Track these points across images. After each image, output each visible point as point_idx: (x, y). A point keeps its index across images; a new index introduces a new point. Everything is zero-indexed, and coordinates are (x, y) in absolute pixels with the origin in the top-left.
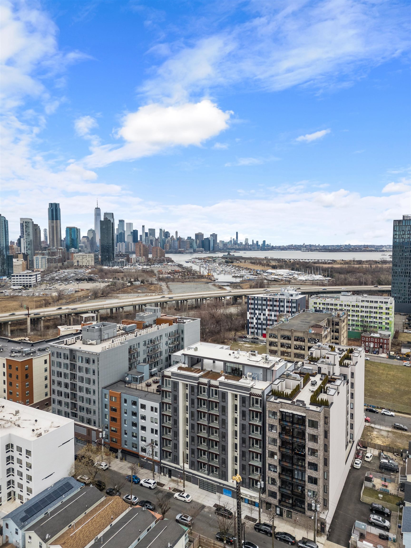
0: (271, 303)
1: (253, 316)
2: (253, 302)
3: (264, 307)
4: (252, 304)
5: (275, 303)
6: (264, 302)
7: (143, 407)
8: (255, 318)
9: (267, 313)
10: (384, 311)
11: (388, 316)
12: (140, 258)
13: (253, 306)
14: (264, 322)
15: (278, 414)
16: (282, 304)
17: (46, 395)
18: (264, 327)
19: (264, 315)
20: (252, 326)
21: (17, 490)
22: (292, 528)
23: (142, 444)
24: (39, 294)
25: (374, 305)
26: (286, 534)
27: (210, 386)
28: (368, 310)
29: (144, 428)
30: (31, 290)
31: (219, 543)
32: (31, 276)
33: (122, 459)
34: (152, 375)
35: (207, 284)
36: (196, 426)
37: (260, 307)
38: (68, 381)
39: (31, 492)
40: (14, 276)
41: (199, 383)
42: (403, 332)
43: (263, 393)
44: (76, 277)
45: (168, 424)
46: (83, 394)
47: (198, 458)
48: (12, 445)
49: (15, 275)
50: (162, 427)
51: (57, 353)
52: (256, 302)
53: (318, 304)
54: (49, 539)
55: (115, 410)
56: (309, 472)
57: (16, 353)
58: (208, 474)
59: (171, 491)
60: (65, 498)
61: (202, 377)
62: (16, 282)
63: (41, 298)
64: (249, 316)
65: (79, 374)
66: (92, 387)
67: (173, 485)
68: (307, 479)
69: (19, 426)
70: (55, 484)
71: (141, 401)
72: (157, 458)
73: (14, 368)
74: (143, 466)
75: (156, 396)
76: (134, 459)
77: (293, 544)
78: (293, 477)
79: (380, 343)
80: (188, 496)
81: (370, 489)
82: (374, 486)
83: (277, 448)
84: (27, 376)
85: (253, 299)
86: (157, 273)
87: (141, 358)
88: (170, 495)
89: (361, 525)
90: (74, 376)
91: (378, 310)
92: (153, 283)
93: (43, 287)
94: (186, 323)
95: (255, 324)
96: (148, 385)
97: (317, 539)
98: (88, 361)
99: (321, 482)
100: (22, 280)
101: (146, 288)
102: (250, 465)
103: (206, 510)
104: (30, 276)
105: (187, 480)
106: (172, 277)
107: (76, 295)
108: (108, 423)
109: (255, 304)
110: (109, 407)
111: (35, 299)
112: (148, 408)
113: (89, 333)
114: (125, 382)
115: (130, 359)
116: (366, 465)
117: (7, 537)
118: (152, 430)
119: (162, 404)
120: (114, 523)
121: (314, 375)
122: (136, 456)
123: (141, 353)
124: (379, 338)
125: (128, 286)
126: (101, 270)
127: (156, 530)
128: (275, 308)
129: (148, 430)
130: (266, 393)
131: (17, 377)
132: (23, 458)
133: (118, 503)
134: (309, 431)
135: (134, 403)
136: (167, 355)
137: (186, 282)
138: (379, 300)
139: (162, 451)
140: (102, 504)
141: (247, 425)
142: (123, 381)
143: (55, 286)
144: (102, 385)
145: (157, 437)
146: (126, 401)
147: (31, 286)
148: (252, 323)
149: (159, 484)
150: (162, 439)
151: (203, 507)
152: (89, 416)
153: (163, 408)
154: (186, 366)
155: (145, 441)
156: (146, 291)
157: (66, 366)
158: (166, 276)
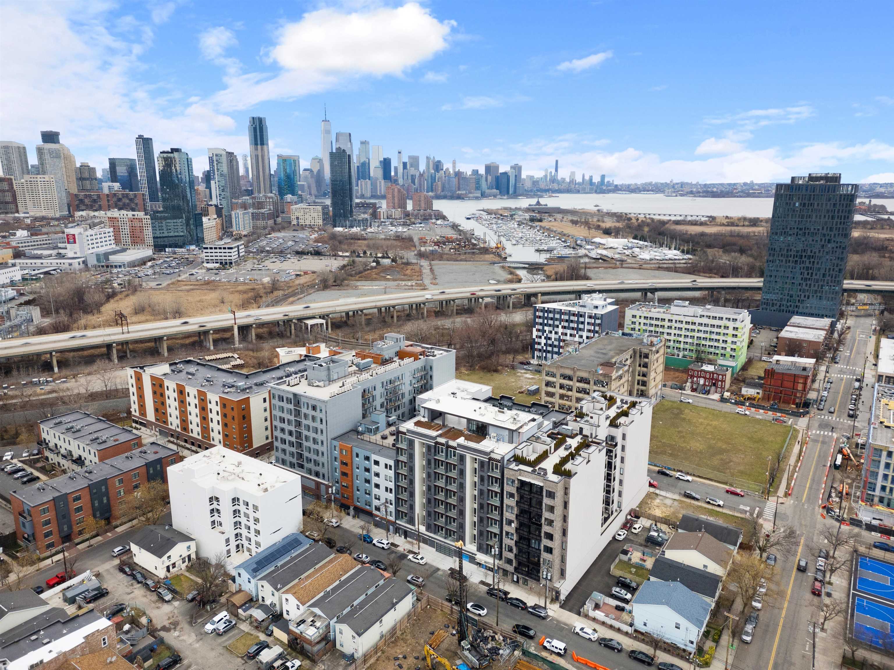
0: (566, 317)
1: (540, 334)
2: (541, 314)
3: (557, 323)
4: (540, 317)
5: (572, 318)
6: (557, 316)
7: (377, 463)
8: (543, 337)
9: (560, 330)
10: (731, 331)
11: (735, 339)
12: (393, 210)
13: (541, 321)
14: (556, 343)
15: (516, 482)
16: (581, 319)
17: (267, 438)
18: (556, 350)
19: (556, 333)
20: (539, 347)
21: (246, 543)
22: (527, 595)
23: (376, 503)
24: (245, 279)
25: (716, 322)
26: (517, 599)
27: (448, 447)
28: (708, 329)
29: (377, 486)
30: (231, 271)
31: (447, 603)
32: (231, 248)
33: (354, 517)
34: (389, 425)
35: (492, 266)
36: (433, 487)
37: (551, 322)
38: (292, 428)
39: (260, 546)
40: (207, 248)
41: (437, 443)
42: (761, 360)
43: (503, 458)
44: (297, 248)
45: (404, 483)
46: (310, 444)
47: (435, 520)
48: (238, 499)
49: (209, 246)
50: (397, 487)
51: (279, 396)
52: (546, 315)
53: (638, 317)
54: (280, 589)
55: (346, 464)
56: (545, 542)
57: (229, 387)
58: (445, 538)
59: (405, 552)
60: (294, 553)
61: (440, 436)
62: (210, 258)
63: (248, 287)
64: (535, 333)
65: (304, 422)
66: (319, 437)
67: (408, 547)
68: (542, 548)
69: (243, 479)
70: (283, 539)
71: (374, 457)
72: (392, 519)
73: (229, 407)
74: (377, 525)
75: (391, 451)
76: (368, 518)
77: (523, 609)
78: (529, 545)
79: (713, 379)
80: (422, 558)
81: (625, 562)
82: (630, 559)
83: (514, 516)
84: (244, 417)
85: (542, 311)
86: (417, 244)
87: (378, 403)
88: (403, 557)
89: (598, 596)
90: (298, 424)
91: (722, 331)
92: (410, 261)
93: (249, 265)
94: (438, 356)
95: (543, 345)
96: (384, 438)
97: (548, 605)
98: (314, 408)
99: (557, 552)
100: (219, 254)
101: (398, 272)
102: (488, 531)
103: (440, 573)
104: (229, 248)
105: (424, 542)
106: (440, 250)
107: (297, 282)
108: (339, 478)
109: (544, 318)
110: (338, 460)
111: (240, 288)
112: (382, 465)
113: (316, 372)
114: (358, 433)
115: (363, 405)
116: (631, 537)
117: (240, 585)
118: (387, 489)
119: (397, 462)
120: (343, 579)
121: (572, 437)
122: (370, 514)
123: (378, 397)
124: (713, 373)
125: (372, 268)
126: (334, 237)
127: (384, 587)
128: (572, 325)
129: (382, 488)
130: (506, 459)
131: (233, 418)
132: (250, 512)
133: (347, 561)
134: (546, 501)
135: (367, 458)
136: (411, 397)
137: (461, 260)
138: (725, 316)
139: (397, 512)
140: (331, 561)
141: (486, 491)
142: (355, 431)
143: (267, 263)
144: (332, 435)
145: (391, 497)
146: (357, 456)
147: (231, 263)
148: (539, 344)
149: (393, 544)
150: (397, 499)
151: (438, 569)
152: (317, 469)
153: (398, 466)
154: (426, 420)
155: (379, 499)
156: (398, 276)
157: (290, 412)
158: (431, 248)
